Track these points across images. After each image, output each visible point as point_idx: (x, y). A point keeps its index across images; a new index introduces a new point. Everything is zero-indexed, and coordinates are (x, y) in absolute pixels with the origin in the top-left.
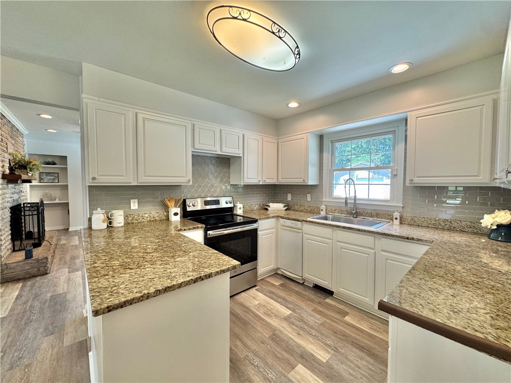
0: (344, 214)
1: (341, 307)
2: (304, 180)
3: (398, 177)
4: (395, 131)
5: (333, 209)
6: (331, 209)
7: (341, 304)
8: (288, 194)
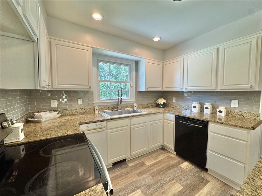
0: (110, 109)
1: (137, 162)
2: (90, 87)
3: (133, 87)
4: (131, 65)
5: (102, 108)
6: (101, 108)
7: (135, 161)
8: (52, 101)
